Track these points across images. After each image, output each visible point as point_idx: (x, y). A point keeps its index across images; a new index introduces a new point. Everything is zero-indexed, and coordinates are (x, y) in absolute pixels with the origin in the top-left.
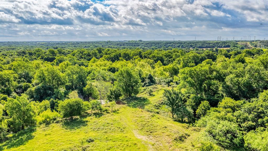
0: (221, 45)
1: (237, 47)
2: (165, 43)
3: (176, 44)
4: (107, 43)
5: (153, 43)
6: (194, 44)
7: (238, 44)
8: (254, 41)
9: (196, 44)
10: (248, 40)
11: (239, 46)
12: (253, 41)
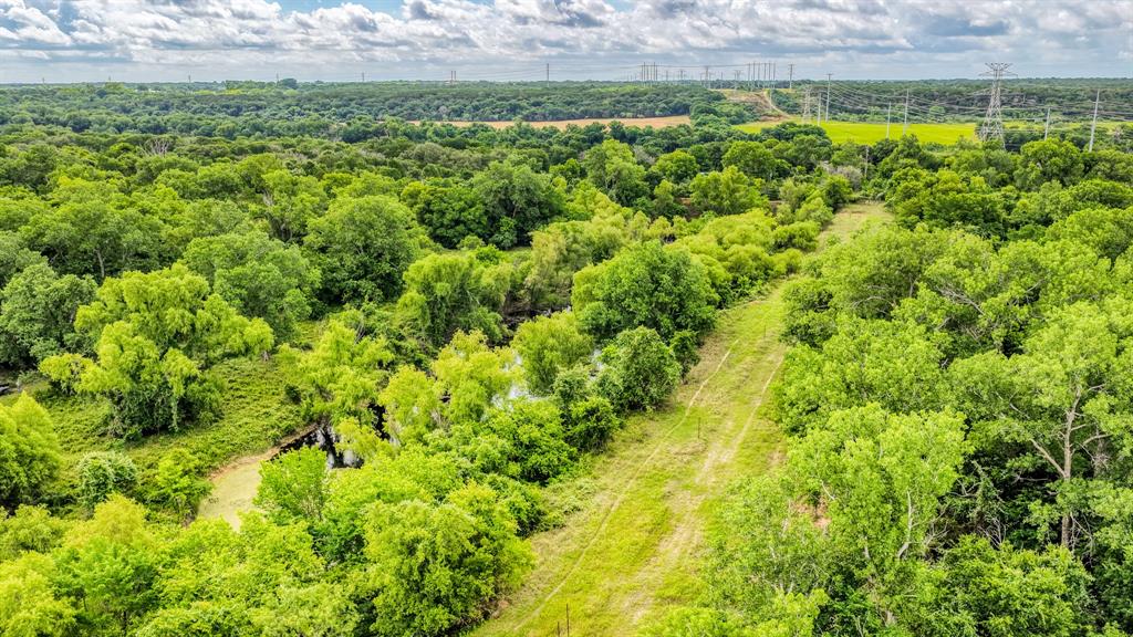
0: (649, 102)
1: (715, 113)
2: (396, 98)
3: (447, 99)
4: (102, 94)
5: (336, 97)
6: (532, 100)
7: (723, 101)
8: (788, 83)
9: (540, 99)
10: (767, 79)
11: (726, 109)
12: (785, 84)
